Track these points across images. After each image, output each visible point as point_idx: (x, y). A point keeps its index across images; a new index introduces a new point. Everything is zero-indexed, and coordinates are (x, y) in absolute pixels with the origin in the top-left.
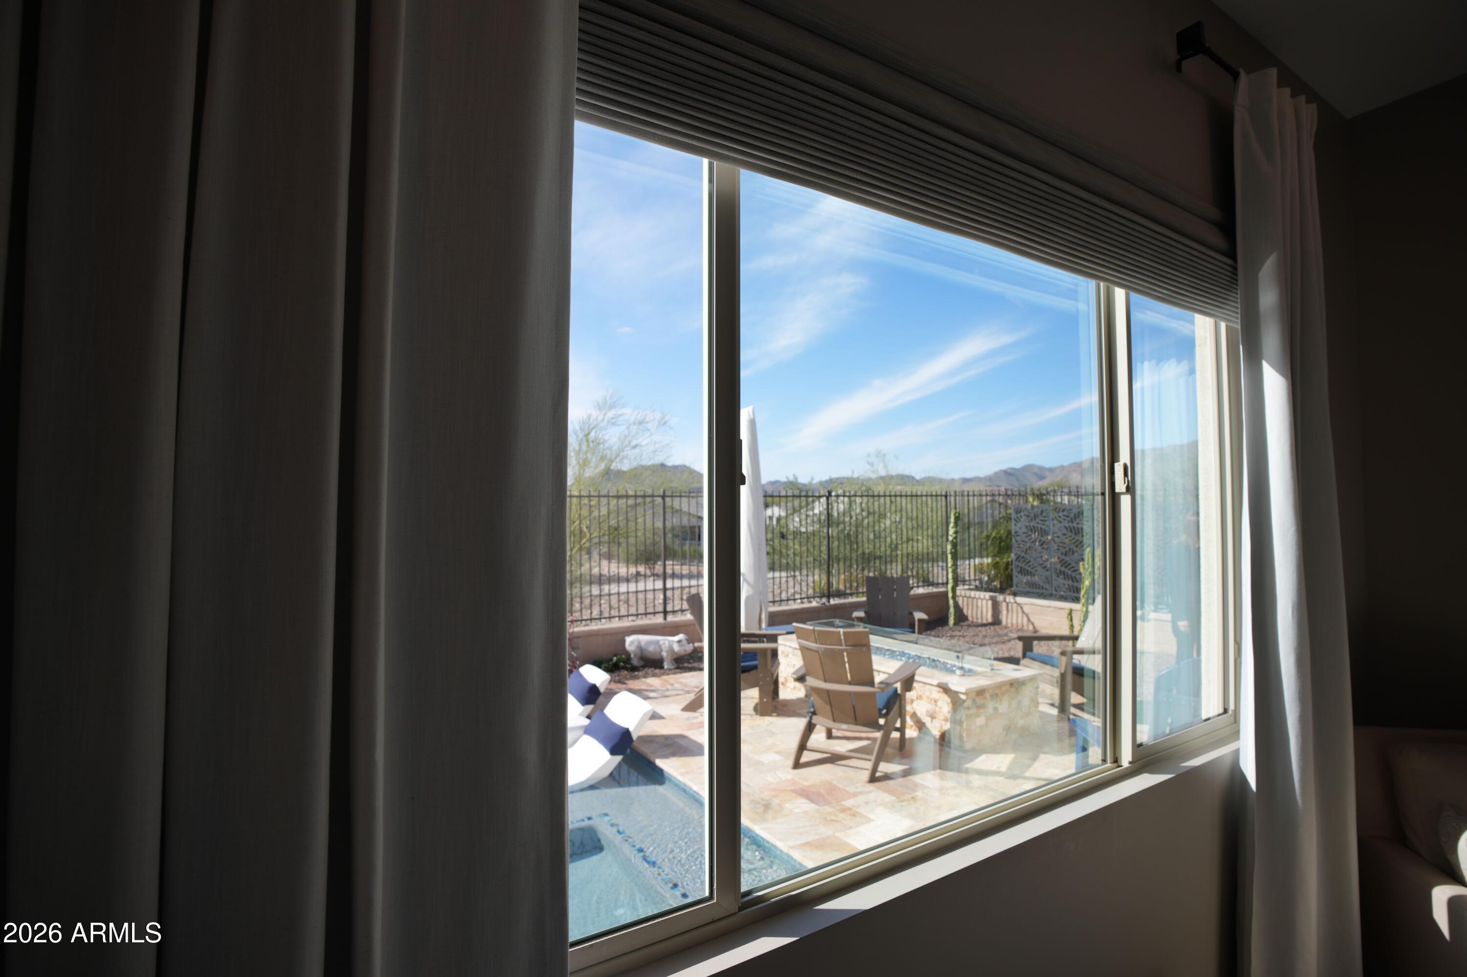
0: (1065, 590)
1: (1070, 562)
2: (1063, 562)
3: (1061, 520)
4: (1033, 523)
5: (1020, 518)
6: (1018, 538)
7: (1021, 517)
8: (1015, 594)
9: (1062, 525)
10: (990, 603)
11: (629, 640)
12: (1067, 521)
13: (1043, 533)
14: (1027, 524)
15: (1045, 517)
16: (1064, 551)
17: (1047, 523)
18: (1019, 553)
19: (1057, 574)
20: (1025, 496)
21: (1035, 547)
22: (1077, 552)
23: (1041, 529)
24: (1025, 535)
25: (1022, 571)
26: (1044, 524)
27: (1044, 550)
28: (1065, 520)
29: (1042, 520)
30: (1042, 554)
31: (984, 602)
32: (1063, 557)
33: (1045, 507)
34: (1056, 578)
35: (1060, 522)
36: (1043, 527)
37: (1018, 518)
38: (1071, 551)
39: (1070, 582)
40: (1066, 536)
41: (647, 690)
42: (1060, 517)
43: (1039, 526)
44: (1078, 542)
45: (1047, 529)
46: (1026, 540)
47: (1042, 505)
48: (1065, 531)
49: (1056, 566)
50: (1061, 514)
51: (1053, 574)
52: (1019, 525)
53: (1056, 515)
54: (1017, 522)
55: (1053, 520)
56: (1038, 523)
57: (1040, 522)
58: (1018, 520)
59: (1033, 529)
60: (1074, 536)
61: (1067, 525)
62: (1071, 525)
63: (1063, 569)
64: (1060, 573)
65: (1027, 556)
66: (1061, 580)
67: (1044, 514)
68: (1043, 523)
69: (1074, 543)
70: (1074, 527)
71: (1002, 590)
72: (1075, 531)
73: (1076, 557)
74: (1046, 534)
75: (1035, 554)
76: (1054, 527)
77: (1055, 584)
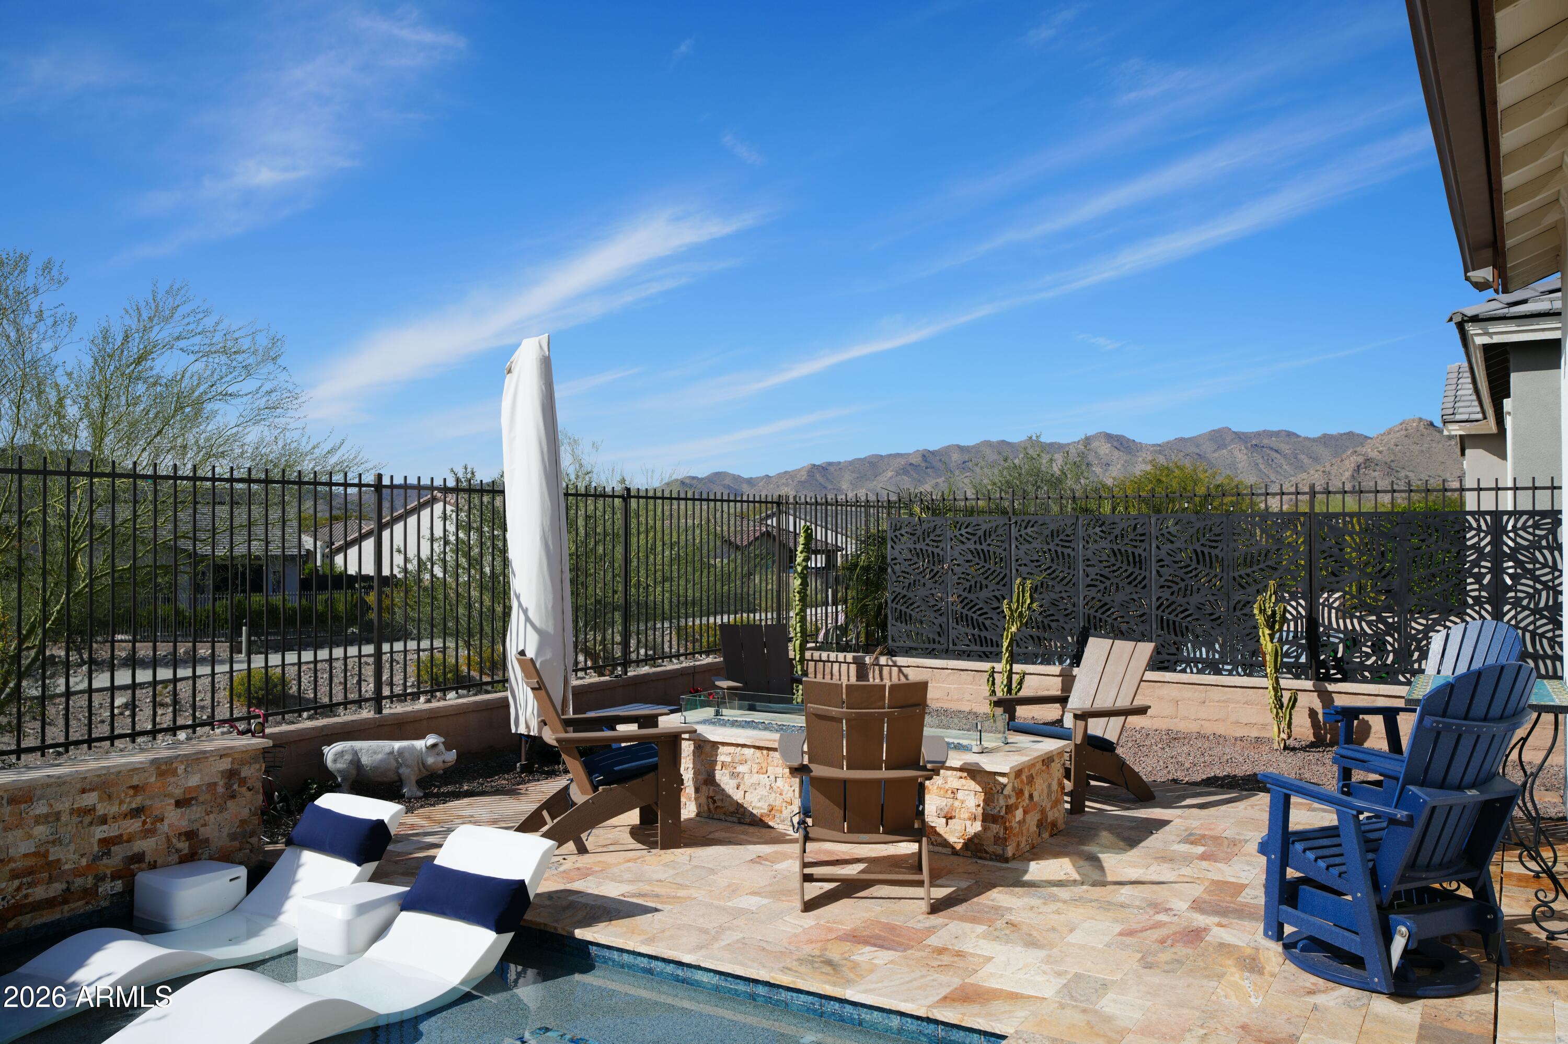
0: (968, 642)
1: (976, 601)
2: (966, 601)
3: (963, 539)
4: (921, 545)
5: (899, 536)
6: (897, 568)
7: (902, 535)
8: (891, 653)
9: (964, 547)
10: (853, 668)
11: (331, 752)
12: (972, 542)
13: (936, 559)
14: (912, 546)
15: (939, 536)
16: (968, 585)
17: (941, 545)
18: (898, 590)
19: (957, 618)
20: (908, 505)
21: (922, 581)
22: (987, 586)
23: (933, 552)
24: (907, 563)
25: (902, 617)
26: (937, 547)
27: (937, 585)
28: (969, 539)
29: (933, 541)
30: (933, 591)
31: (836, 666)
32: (965, 594)
33: (939, 521)
34: (955, 625)
35: (963, 542)
36: (936, 551)
37: (896, 536)
38: (978, 585)
39: (976, 631)
40: (971, 564)
41: (417, 835)
42: (962, 535)
43: (930, 549)
44: (989, 572)
45: (941, 553)
46: (909, 570)
47: (934, 518)
48: (970, 557)
49: (954, 608)
50: (963, 531)
51: (951, 621)
52: (897, 547)
53: (957, 533)
54: (895, 543)
55: (951, 539)
56: (928, 545)
57: (931, 543)
58: (897, 541)
59: (920, 554)
60: (982, 563)
61: (972, 547)
62: (979, 547)
63: (965, 611)
64: (960, 619)
65: (910, 595)
66: (962, 629)
67: (938, 532)
68: (935, 544)
69: (983, 574)
70: (982, 550)
71: (868, 649)
72: (985, 556)
73: (985, 594)
74: (941, 561)
75: (922, 592)
76: (952, 551)
77: (953, 634)
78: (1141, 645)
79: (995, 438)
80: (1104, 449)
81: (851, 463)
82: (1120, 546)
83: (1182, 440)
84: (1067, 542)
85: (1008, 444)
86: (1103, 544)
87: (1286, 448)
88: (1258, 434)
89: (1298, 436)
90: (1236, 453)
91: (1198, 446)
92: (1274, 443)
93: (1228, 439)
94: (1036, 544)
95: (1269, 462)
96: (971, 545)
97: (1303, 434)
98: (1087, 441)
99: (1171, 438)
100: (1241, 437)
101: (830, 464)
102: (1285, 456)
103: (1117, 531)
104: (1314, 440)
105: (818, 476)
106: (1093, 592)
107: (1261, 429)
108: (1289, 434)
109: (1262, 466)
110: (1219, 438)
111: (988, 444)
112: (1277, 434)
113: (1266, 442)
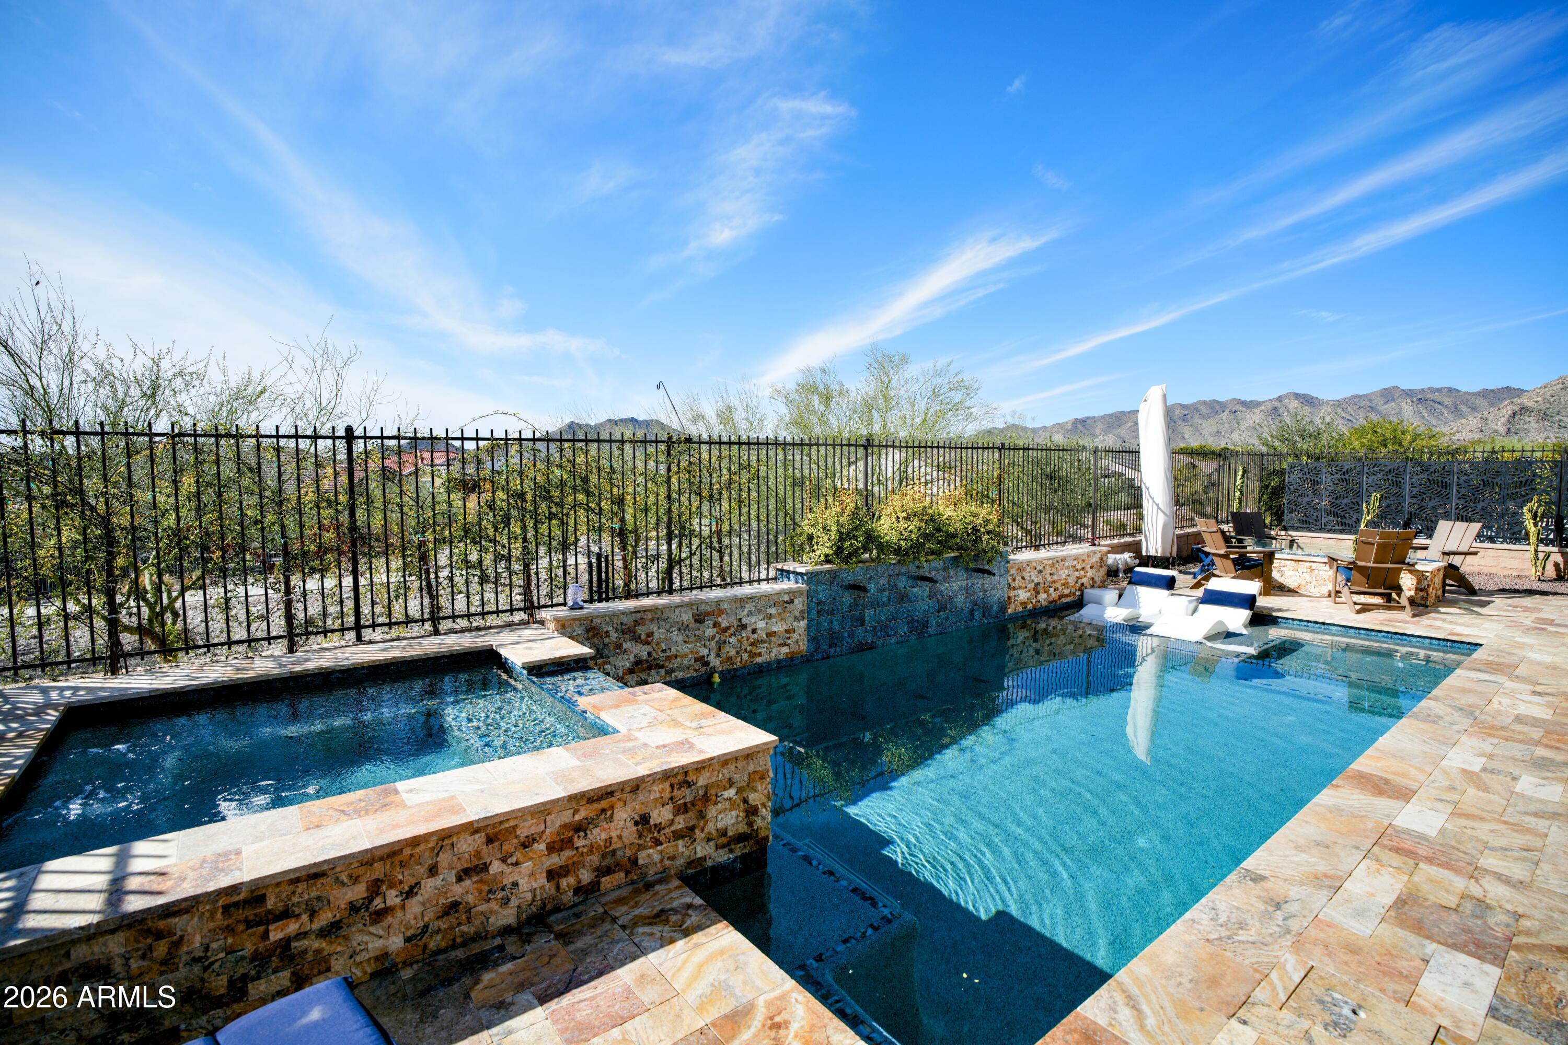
0: (1334, 525)
1: (1340, 504)
2: (1333, 505)
3: (1333, 473)
4: (1307, 476)
5: (1293, 471)
6: (1291, 487)
7: (1295, 471)
8: (1286, 529)
9: (1334, 477)
12: (1339, 474)
13: (1316, 483)
14: (1301, 476)
15: (1318, 471)
16: (1335, 496)
17: (1319, 476)
18: (1291, 498)
19: (1327, 513)
21: (1307, 494)
22: (1347, 497)
23: (1314, 480)
24: (1298, 485)
25: (1293, 512)
26: (1317, 477)
27: (1316, 496)
28: (1337, 473)
30: (1313, 499)
32: (1333, 501)
33: (1318, 464)
34: (1326, 516)
35: (1333, 475)
36: (1316, 479)
38: (1342, 496)
39: (1343, 520)
40: (1338, 486)
43: (1312, 478)
44: (1349, 490)
45: (1319, 480)
46: (1299, 488)
47: (1316, 462)
48: (1337, 482)
49: (1326, 508)
50: (1334, 469)
51: (1323, 514)
52: (1292, 477)
53: (1329, 470)
54: (1290, 474)
55: (1326, 473)
56: (1311, 476)
57: (1313, 475)
59: (1306, 480)
60: (1345, 485)
62: (1343, 477)
63: (1333, 510)
64: (1329, 513)
65: (1299, 501)
66: (1330, 518)
69: (1345, 491)
70: (1345, 479)
71: (1271, 527)
72: (1347, 481)
73: (1345, 501)
74: (1319, 483)
75: (1306, 499)
76: (1326, 479)
77: (1324, 521)
78: (1472, 524)
79: (1208, 398)
80: (1293, 404)
81: (1103, 417)
82: (1434, 477)
83: (1357, 396)
84: (1399, 475)
85: (1218, 402)
86: (1422, 476)
87: (1447, 401)
88: (1423, 391)
89: (1459, 391)
90: (1404, 405)
91: (1370, 400)
92: (1437, 397)
93: (1397, 395)
94: (1379, 476)
95: (1432, 411)
96: (1338, 476)
97: (1463, 389)
98: (1280, 399)
99: (1348, 395)
100: (1408, 393)
101: (1088, 418)
102: (1446, 407)
103: (1432, 469)
104: (1473, 394)
105: (1080, 426)
106: (1415, 500)
107: (1425, 386)
108: (1451, 390)
109: (1425, 415)
110: (1389, 395)
111: (1203, 403)
112: (1440, 390)
113: (1429, 396)
